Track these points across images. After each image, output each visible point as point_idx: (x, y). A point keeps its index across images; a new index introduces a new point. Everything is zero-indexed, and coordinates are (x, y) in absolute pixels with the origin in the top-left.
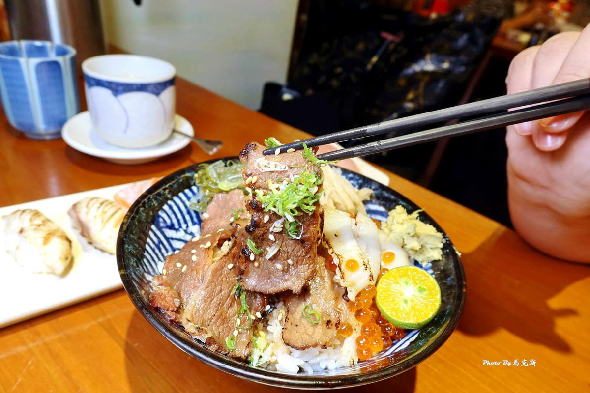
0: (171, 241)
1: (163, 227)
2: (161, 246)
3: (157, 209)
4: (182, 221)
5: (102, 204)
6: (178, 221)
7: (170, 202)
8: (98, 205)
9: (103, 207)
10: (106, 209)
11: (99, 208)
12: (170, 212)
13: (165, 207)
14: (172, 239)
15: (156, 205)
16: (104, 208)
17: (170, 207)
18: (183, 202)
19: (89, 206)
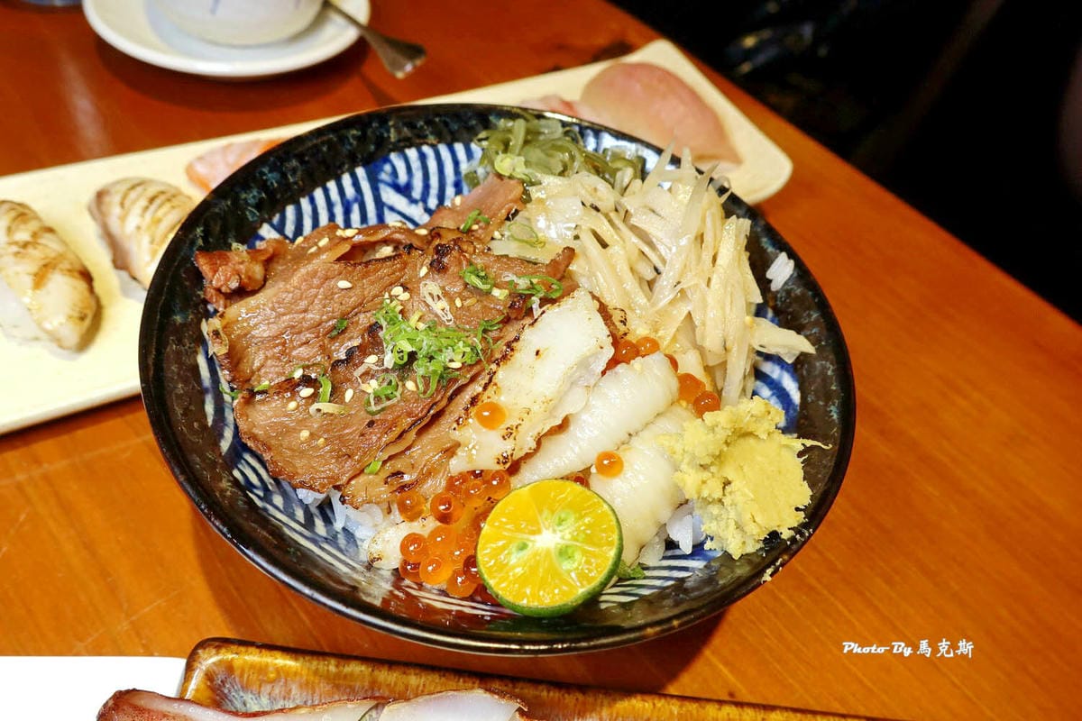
0: (386, 212)
1: (383, 181)
2: (356, 208)
3: (391, 146)
4: (434, 190)
5: (152, 200)
6: (426, 187)
7: (426, 149)
8: (143, 202)
9: (153, 207)
10: (160, 213)
11: (146, 208)
12: (416, 164)
13: (412, 153)
14: (392, 209)
15: (393, 140)
16: (156, 211)
17: (423, 157)
18: (456, 163)
19: (127, 203)
